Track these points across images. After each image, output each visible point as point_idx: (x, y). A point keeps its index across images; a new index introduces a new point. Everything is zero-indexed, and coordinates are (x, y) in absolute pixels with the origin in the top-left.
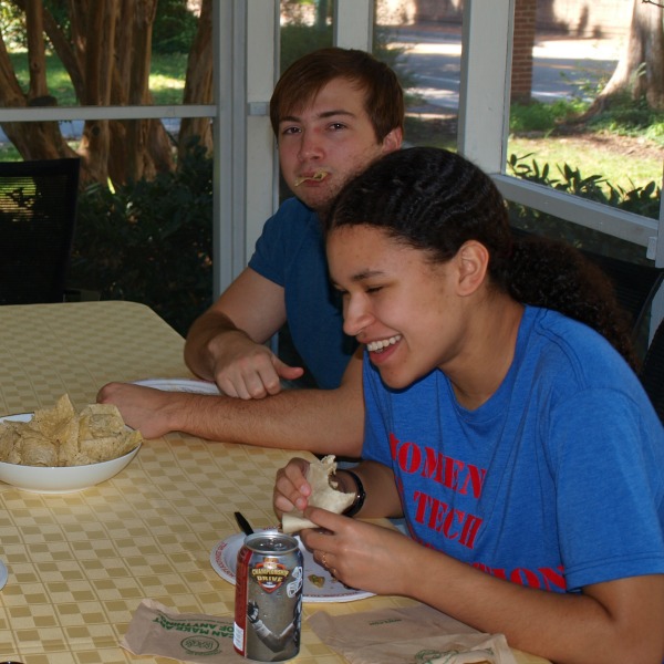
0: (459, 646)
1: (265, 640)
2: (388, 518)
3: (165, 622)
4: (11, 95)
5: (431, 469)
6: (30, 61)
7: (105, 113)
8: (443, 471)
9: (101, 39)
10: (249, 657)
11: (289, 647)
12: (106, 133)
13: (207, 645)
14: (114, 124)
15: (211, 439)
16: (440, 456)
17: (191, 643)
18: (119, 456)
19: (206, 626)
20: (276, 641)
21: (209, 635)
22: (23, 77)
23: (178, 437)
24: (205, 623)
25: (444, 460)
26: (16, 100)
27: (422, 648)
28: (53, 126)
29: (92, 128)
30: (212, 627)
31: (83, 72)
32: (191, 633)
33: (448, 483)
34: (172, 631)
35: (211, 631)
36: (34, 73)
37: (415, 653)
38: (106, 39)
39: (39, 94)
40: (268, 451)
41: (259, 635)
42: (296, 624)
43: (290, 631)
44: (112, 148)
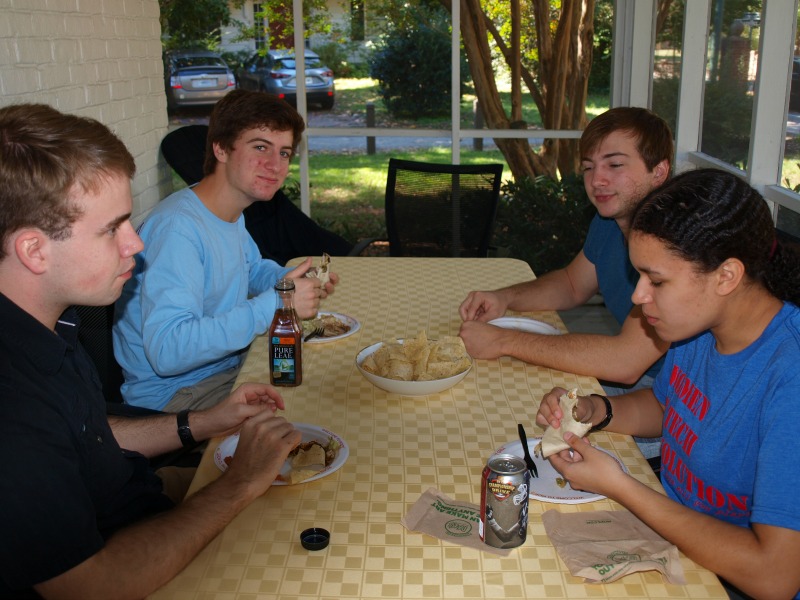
0: (643, 551)
1: (497, 533)
2: (633, 436)
3: (441, 506)
4: (499, 120)
5: (684, 393)
6: (512, 99)
7: (557, 134)
8: (691, 396)
9: (556, 87)
10: (486, 543)
11: (516, 539)
12: (557, 145)
13: (464, 528)
14: (562, 141)
15: (530, 363)
16: (693, 386)
17: (453, 525)
18: (453, 375)
19: (467, 512)
20: (506, 534)
21: (468, 520)
22: (508, 107)
23: (509, 359)
24: (468, 510)
25: (694, 390)
26: (502, 123)
27: (616, 549)
28: (524, 141)
29: (549, 143)
30: (472, 513)
31: (545, 103)
32: (456, 517)
33: (689, 406)
34: (444, 514)
35: (470, 516)
36: (515, 106)
37: (609, 553)
38: (560, 87)
39: (517, 119)
40: (566, 375)
41: (493, 529)
42: (521, 523)
43: (516, 528)
44: (561, 153)
